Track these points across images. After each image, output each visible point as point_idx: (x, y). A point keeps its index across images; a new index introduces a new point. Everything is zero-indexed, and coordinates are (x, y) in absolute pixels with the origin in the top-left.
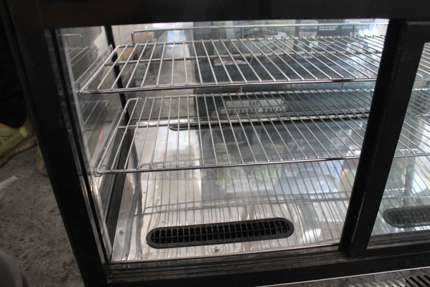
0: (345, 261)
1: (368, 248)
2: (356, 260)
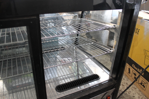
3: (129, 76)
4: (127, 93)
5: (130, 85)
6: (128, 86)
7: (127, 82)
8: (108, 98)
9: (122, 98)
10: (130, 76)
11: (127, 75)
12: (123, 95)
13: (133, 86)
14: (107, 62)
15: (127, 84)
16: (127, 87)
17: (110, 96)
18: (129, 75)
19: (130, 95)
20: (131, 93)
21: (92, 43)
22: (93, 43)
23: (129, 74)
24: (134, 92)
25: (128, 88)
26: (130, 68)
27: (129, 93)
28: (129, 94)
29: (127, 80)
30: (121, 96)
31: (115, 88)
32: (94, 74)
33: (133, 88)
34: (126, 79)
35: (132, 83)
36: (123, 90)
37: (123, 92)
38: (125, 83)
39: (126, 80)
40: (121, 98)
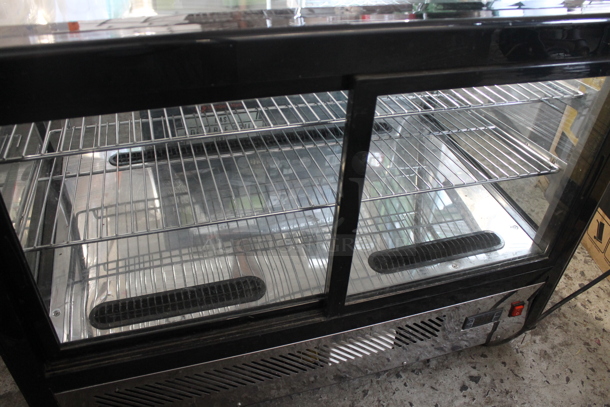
0: (323, 319)
1: (346, 304)
2: (336, 317)
3: (594, 249)
4: (579, 304)
5: (593, 279)
6: (586, 283)
7: (586, 268)
8: (517, 308)
9: (559, 317)
10: (599, 250)
11: (589, 246)
12: (564, 308)
13: (602, 286)
14: (523, 189)
15: (583, 274)
16: (580, 285)
17: (523, 304)
18: (596, 246)
19: (588, 311)
20: (593, 307)
21: (490, 128)
22: (494, 127)
23: (598, 243)
24: (603, 305)
25: (584, 289)
26: (604, 222)
27: (584, 306)
28: (583, 308)
29: (586, 262)
30: (555, 312)
31: (546, 280)
32: (483, 229)
33: (601, 292)
34: (583, 259)
35: (601, 274)
36: (566, 294)
37: (565, 300)
38: (576, 271)
39: (582, 262)
40: (556, 315)
